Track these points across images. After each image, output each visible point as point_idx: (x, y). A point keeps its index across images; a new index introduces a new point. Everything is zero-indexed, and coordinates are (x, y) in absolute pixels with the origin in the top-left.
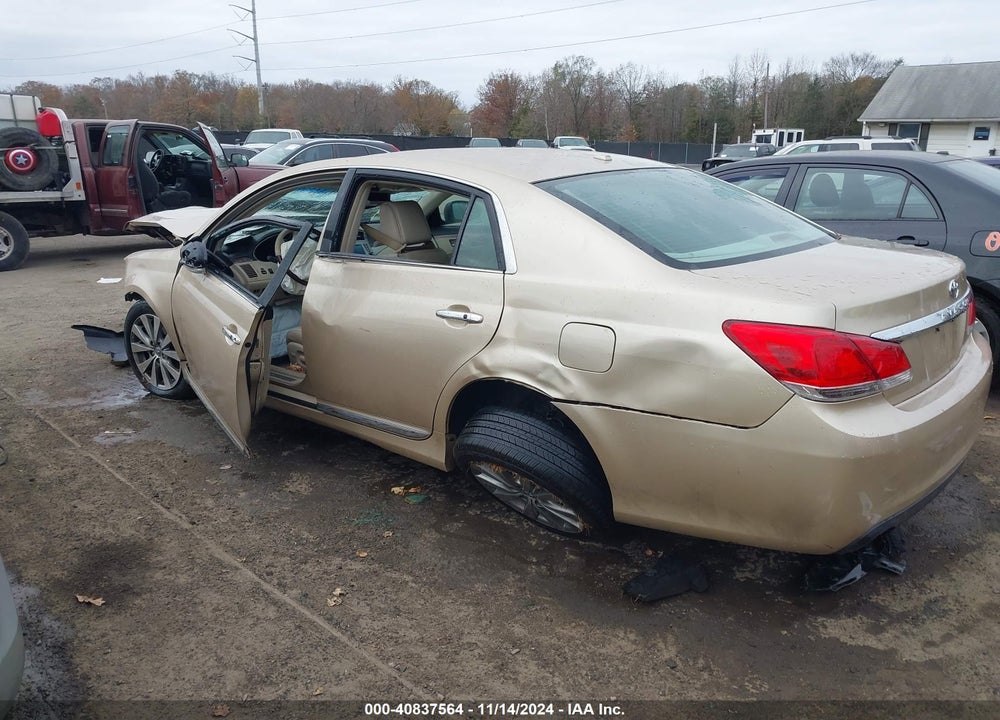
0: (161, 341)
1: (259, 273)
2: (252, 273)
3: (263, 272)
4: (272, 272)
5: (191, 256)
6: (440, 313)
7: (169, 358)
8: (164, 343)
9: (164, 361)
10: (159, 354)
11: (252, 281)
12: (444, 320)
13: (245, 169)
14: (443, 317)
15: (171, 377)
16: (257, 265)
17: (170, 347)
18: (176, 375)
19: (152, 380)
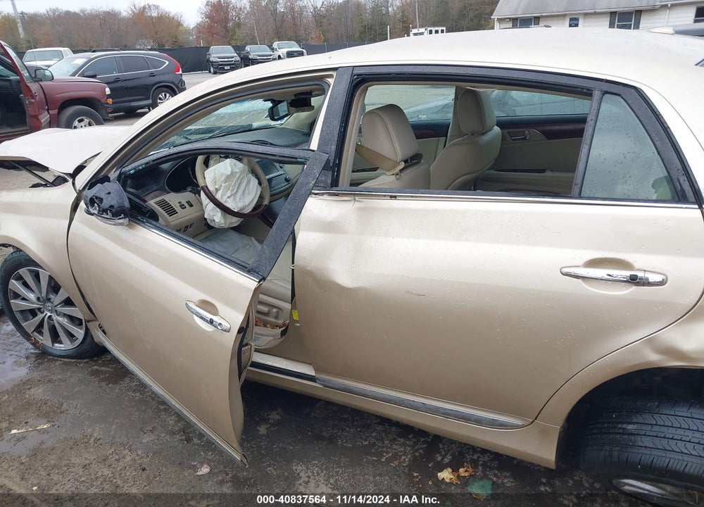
0: (52, 296)
1: (178, 209)
2: (171, 211)
3: (183, 207)
4: (191, 206)
5: (105, 204)
6: (565, 270)
7: (65, 315)
8: (57, 299)
9: (60, 319)
10: (51, 311)
11: (173, 220)
12: (580, 280)
13: (50, 83)
14: (577, 277)
15: (71, 336)
16: (173, 199)
17: (68, 302)
18: (79, 333)
19: (45, 340)
